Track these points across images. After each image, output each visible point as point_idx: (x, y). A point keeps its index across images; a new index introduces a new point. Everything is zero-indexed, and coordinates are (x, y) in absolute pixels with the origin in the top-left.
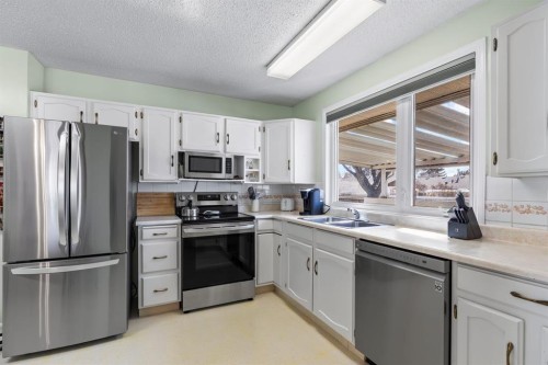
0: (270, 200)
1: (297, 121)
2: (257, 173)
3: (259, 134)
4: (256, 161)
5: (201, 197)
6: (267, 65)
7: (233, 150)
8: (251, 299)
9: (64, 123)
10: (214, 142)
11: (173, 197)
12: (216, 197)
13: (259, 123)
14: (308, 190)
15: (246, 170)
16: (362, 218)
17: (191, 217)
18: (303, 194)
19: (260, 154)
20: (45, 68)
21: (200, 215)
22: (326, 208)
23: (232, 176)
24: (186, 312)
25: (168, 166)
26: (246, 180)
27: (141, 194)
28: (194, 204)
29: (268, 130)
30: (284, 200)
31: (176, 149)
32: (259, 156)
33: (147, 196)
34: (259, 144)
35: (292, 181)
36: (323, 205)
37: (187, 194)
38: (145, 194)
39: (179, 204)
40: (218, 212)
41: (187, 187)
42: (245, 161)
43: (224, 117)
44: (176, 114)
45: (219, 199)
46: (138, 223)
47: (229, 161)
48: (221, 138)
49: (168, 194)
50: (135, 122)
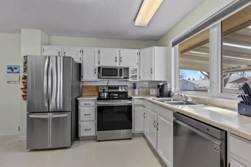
0: (145, 90)
1: (156, 48)
2: (136, 75)
3: (137, 56)
4: (136, 70)
5: (110, 88)
6: (135, 20)
7: (123, 65)
8: (130, 139)
9: (46, 56)
10: (114, 61)
11: (98, 87)
12: (117, 88)
13: (137, 51)
14: (161, 84)
15: (130, 75)
16: (189, 100)
17: (104, 97)
18: (158, 86)
19: (137, 66)
20: (49, 36)
21: (108, 96)
22: (172, 94)
23: (122, 77)
24: (99, 141)
25: (94, 73)
26: (130, 80)
27: (85, 86)
28: (106, 91)
29: (141, 54)
30: (151, 90)
31: (97, 66)
32: (137, 67)
33: (87, 87)
34: (137, 61)
35: (153, 80)
36: (170, 92)
37: (103, 86)
38: (86, 86)
39: (100, 91)
40: (117, 95)
41: (104, 83)
42: (130, 70)
43: (119, 49)
44: (97, 50)
45: (118, 89)
46: (78, 99)
47: (121, 70)
48: (118, 59)
49: (96, 86)
50: (80, 55)
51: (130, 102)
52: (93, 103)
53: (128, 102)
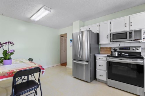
5: (121, 48)
7: (134, 28)
10: (124, 27)
11: (111, 48)
15: (143, 36)
20: (84, 22)
21: (119, 55)
24: (109, 86)
25: (107, 38)
26: (143, 41)
27: (102, 47)
28: (117, 51)
31: (109, 33)
39: (112, 51)
40: (128, 54)
41: (116, 45)
43: (129, 16)
44: (109, 22)
45: (129, 49)
46: (95, 55)
47: (131, 33)
48: (127, 25)
49: (109, 47)
50: (98, 28)
51: (141, 62)
52: (105, 59)
53: (139, 61)
